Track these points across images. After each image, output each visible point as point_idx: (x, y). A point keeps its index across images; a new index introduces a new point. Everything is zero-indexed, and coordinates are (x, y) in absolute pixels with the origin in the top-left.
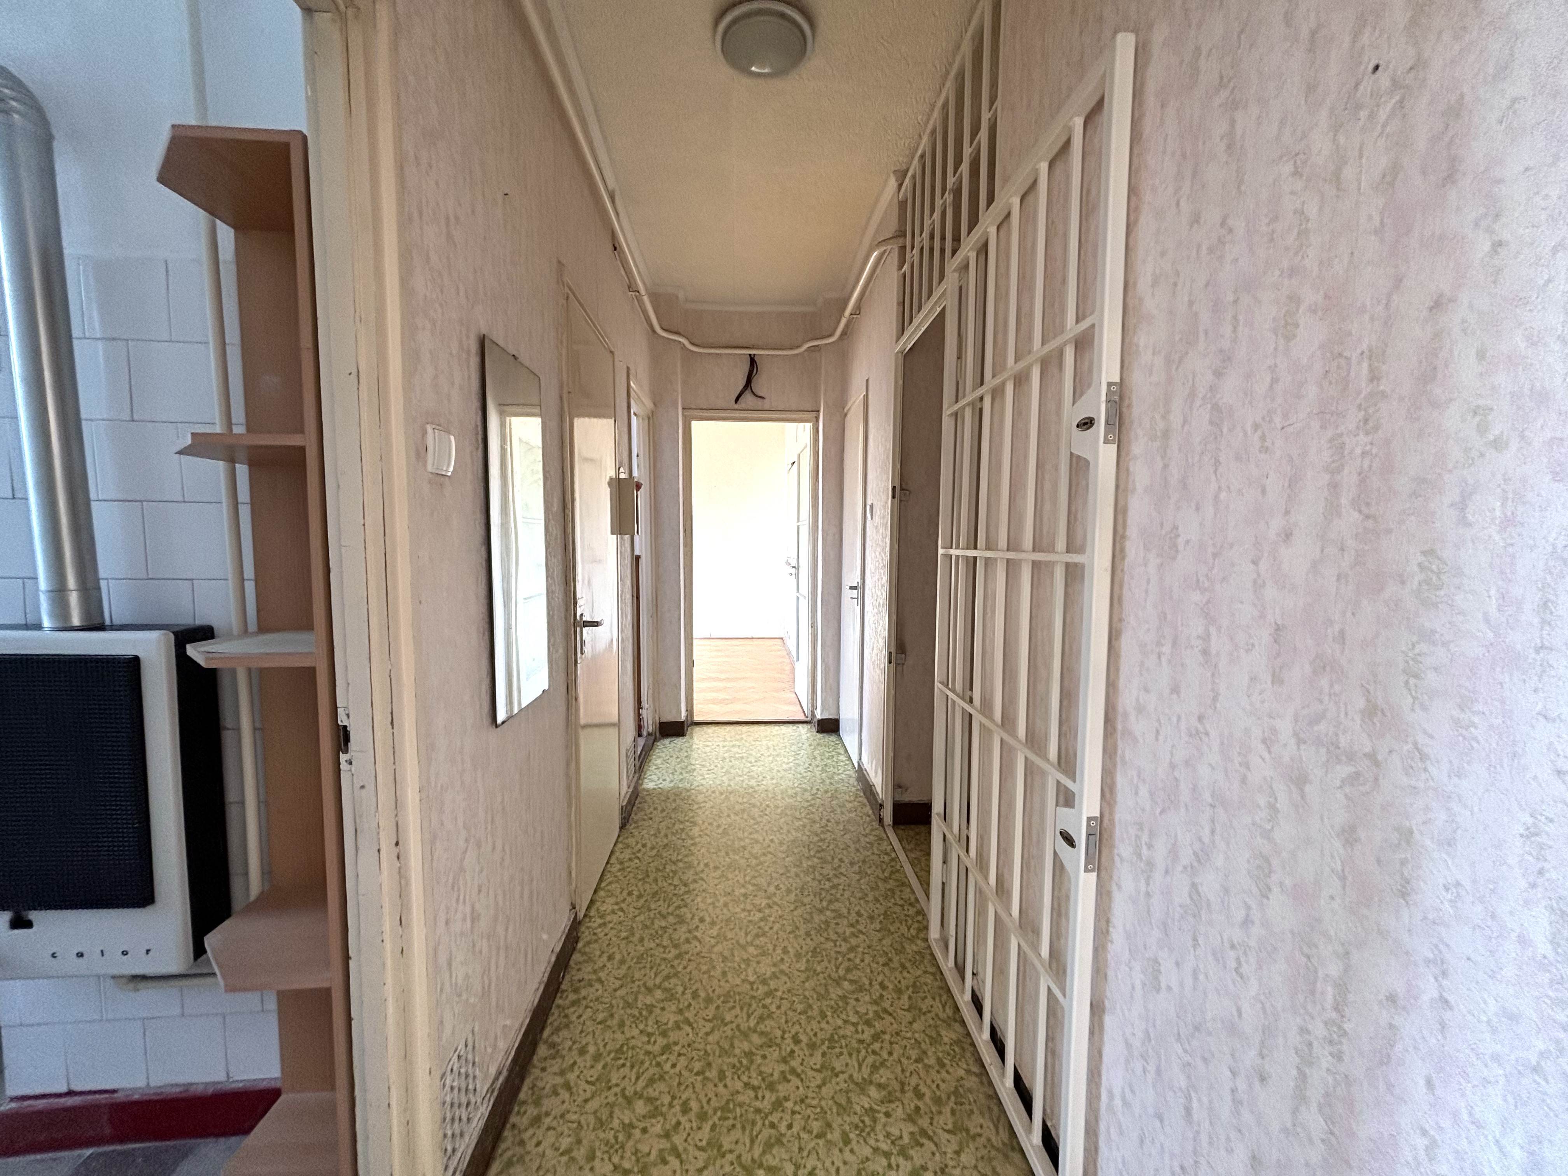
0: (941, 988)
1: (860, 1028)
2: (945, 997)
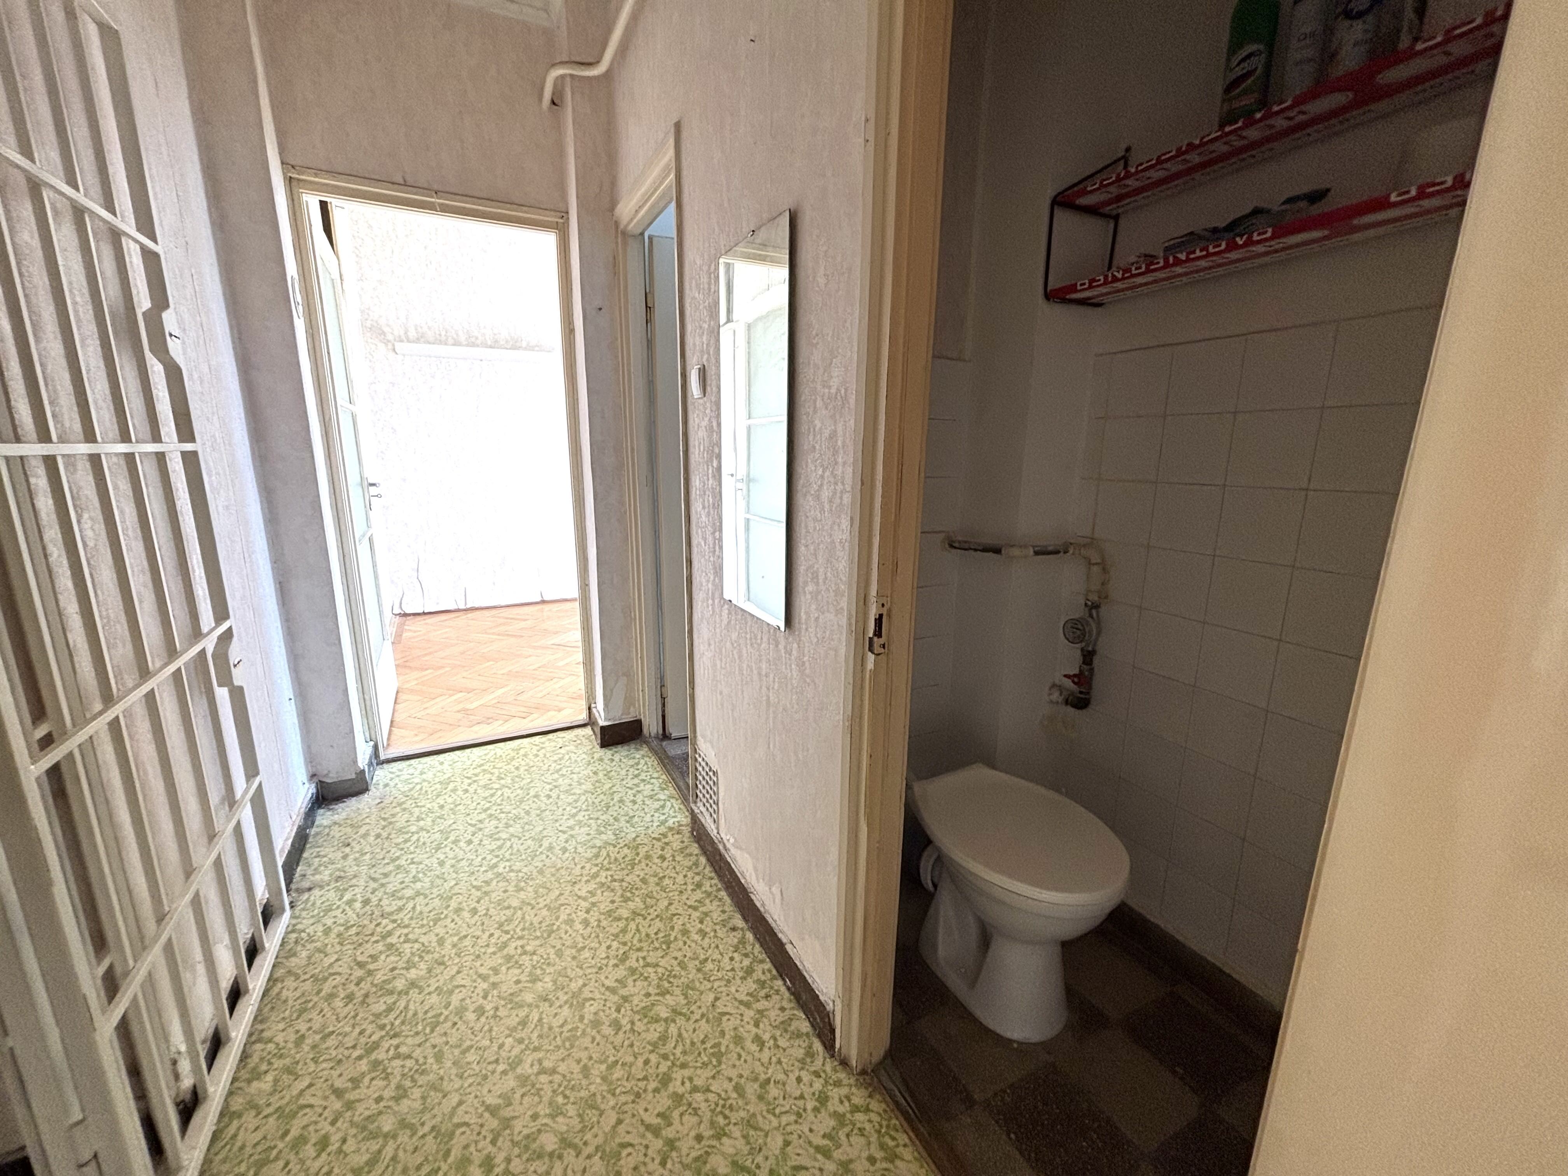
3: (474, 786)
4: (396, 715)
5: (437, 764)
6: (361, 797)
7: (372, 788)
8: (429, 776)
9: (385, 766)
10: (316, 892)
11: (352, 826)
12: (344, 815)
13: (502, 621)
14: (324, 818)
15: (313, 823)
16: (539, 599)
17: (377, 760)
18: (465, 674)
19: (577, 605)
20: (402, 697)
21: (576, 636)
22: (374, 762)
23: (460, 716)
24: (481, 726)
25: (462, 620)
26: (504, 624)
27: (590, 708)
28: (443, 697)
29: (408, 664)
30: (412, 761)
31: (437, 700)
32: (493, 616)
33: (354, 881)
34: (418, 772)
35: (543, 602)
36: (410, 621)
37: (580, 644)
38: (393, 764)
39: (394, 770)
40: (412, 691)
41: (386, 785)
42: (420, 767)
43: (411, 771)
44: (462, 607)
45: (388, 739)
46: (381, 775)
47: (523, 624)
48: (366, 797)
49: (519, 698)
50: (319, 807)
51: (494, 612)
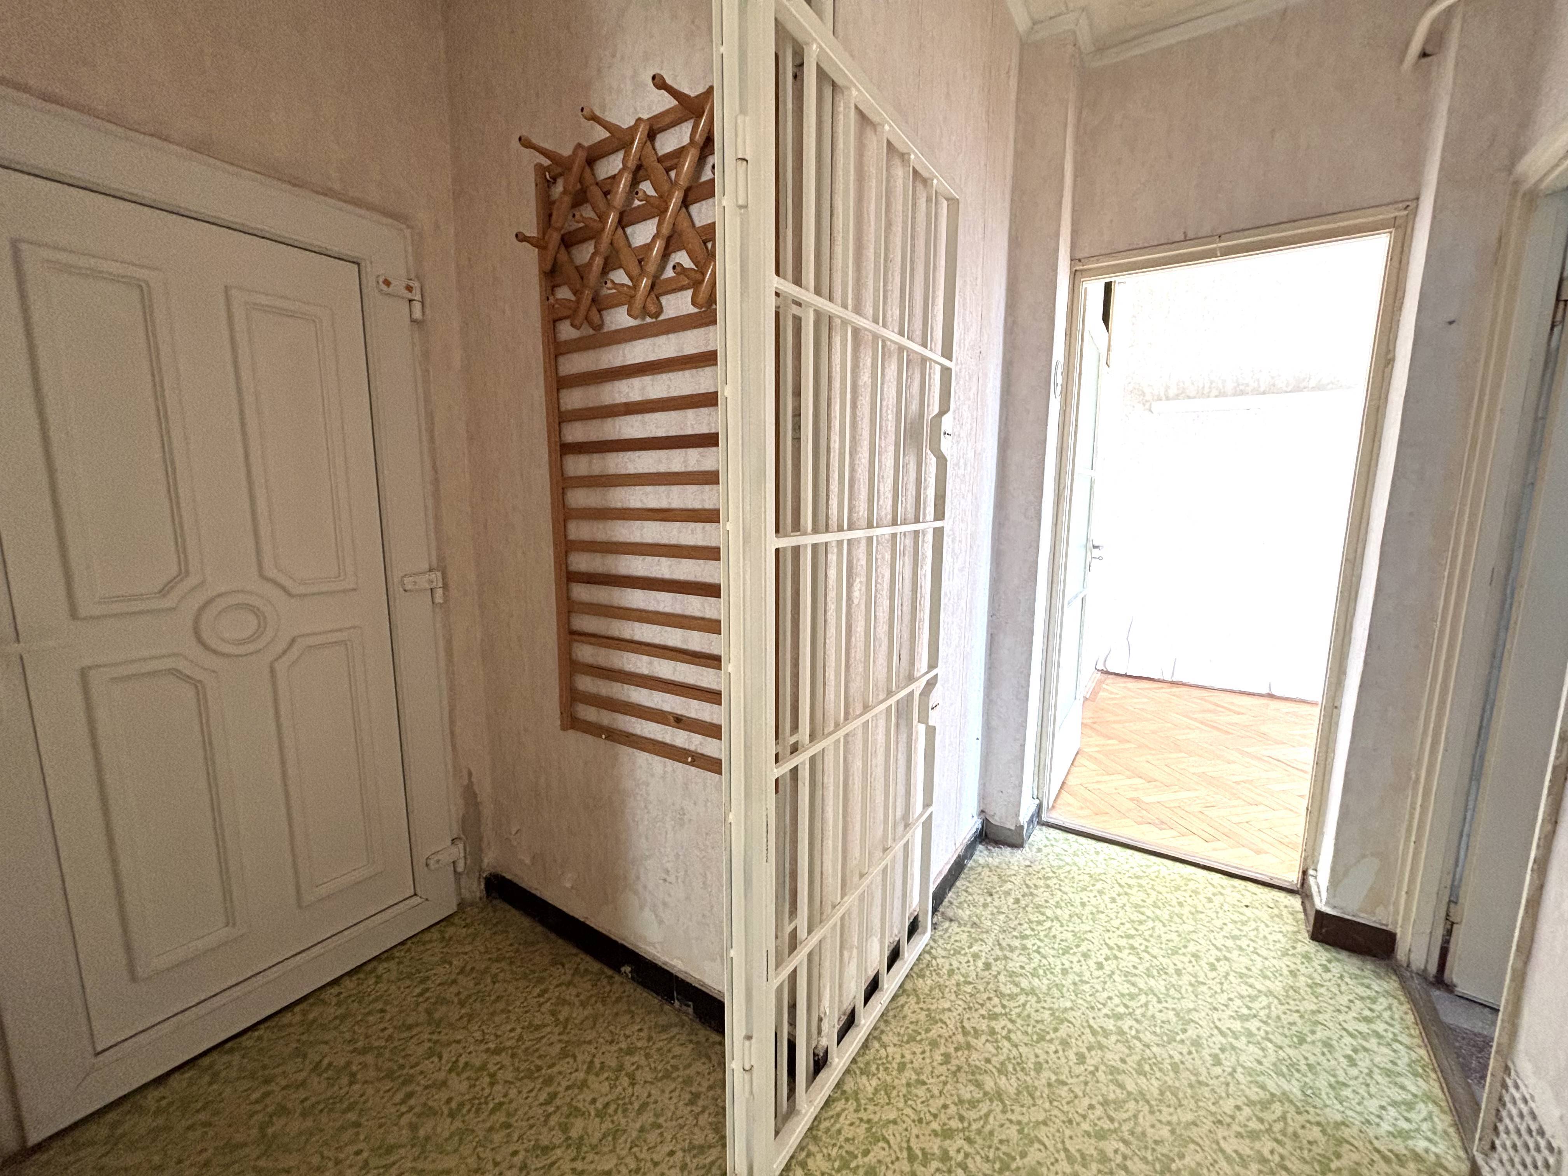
0: (816, 1139)
1: (960, 1157)
2: (825, 1124)
3: (1124, 899)
4: (1069, 777)
5: (1092, 852)
6: (1015, 850)
7: (1026, 846)
8: (1081, 861)
9: (1044, 828)
10: (955, 925)
11: (1000, 877)
12: (996, 862)
13: (1212, 707)
14: (982, 854)
15: (972, 855)
16: (1265, 691)
17: (1037, 818)
18: (1150, 758)
19: (1316, 712)
20: (1081, 760)
21: (1307, 756)
22: (1035, 820)
23: (1132, 805)
24: (1152, 828)
25: (1164, 693)
26: (1210, 711)
27: (1305, 873)
28: (1120, 777)
29: (1095, 726)
30: (1070, 836)
31: (1113, 777)
32: (1202, 699)
33: (985, 936)
34: (1071, 851)
35: (1271, 696)
36: (1111, 679)
37: (1309, 768)
38: (1051, 830)
39: (1050, 837)
40: (1090, 757)
41: (1039, 850)
42: (1075, 846)
43: (1066, 847)
44: (1168, 678)
45: (1055, 801)
46: (1039, 835)
47: (1235, 718)
48: (1018, 853)
49: (1207, 812)
50: (981, 843)
51: (1205, 693)
